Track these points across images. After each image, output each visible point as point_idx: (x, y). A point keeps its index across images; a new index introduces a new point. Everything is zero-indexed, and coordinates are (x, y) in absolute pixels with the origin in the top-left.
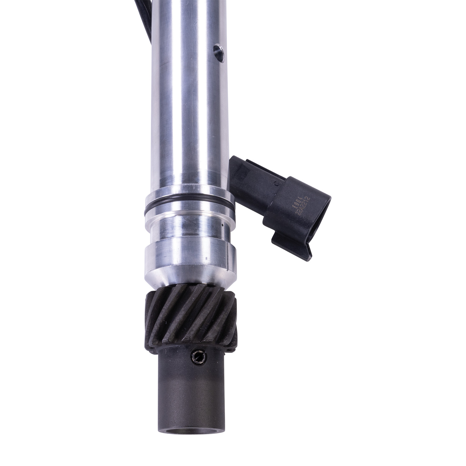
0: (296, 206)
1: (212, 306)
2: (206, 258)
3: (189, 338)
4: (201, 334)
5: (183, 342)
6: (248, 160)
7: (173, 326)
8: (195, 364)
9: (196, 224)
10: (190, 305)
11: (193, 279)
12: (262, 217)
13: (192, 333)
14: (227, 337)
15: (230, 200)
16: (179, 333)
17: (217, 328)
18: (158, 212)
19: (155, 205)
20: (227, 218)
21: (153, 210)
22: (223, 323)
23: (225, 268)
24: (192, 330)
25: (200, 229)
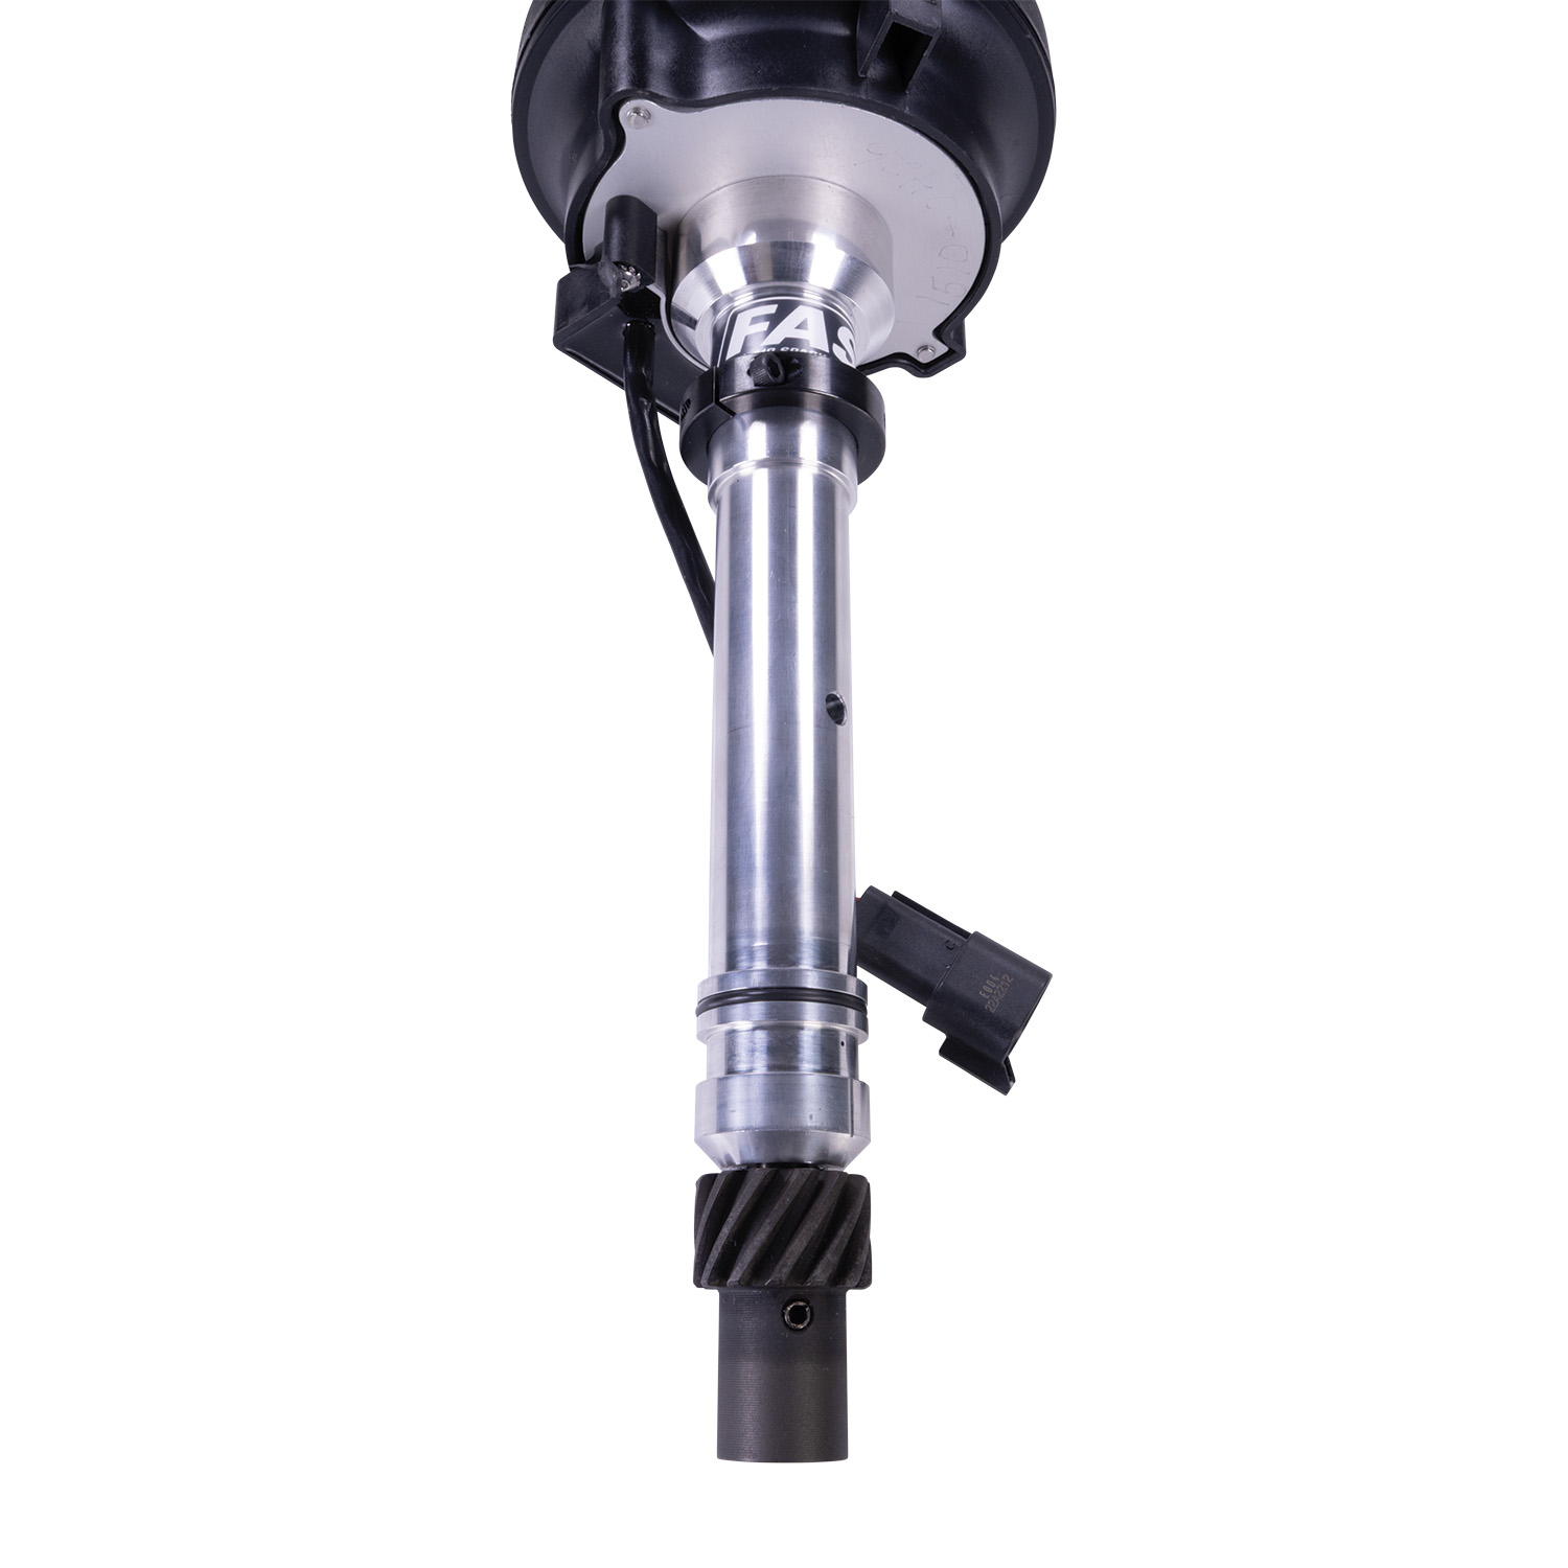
0: (987, 994)
1: (824, 1214)
2: (811, 1117)
3: (780, 1281)
4: (804, 1269)
5: (768, 1287)
6: (896, 894)
7: (748, 1255)
8: (791, 1329)
9: (790, 1046)
10: (781, 1212)
11: (786, 1154)
12: (923, 1008)
13: (786, 1270)
14: (852, 1274)
15: (854, 990)
16: (759, 1269)
17: (831, 1257)
18: (723, 1020)
19: (714, 1004)
20: (852, 1029)
21: (713, 1013)
22: (844, 1246)
23: (847, 1132)
24: (785, 1265)
25: (801, 1056)
